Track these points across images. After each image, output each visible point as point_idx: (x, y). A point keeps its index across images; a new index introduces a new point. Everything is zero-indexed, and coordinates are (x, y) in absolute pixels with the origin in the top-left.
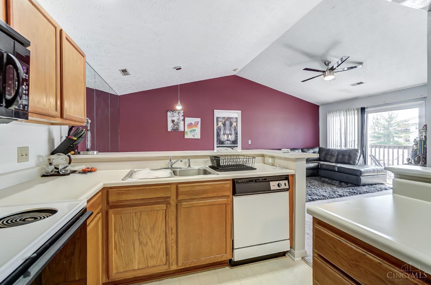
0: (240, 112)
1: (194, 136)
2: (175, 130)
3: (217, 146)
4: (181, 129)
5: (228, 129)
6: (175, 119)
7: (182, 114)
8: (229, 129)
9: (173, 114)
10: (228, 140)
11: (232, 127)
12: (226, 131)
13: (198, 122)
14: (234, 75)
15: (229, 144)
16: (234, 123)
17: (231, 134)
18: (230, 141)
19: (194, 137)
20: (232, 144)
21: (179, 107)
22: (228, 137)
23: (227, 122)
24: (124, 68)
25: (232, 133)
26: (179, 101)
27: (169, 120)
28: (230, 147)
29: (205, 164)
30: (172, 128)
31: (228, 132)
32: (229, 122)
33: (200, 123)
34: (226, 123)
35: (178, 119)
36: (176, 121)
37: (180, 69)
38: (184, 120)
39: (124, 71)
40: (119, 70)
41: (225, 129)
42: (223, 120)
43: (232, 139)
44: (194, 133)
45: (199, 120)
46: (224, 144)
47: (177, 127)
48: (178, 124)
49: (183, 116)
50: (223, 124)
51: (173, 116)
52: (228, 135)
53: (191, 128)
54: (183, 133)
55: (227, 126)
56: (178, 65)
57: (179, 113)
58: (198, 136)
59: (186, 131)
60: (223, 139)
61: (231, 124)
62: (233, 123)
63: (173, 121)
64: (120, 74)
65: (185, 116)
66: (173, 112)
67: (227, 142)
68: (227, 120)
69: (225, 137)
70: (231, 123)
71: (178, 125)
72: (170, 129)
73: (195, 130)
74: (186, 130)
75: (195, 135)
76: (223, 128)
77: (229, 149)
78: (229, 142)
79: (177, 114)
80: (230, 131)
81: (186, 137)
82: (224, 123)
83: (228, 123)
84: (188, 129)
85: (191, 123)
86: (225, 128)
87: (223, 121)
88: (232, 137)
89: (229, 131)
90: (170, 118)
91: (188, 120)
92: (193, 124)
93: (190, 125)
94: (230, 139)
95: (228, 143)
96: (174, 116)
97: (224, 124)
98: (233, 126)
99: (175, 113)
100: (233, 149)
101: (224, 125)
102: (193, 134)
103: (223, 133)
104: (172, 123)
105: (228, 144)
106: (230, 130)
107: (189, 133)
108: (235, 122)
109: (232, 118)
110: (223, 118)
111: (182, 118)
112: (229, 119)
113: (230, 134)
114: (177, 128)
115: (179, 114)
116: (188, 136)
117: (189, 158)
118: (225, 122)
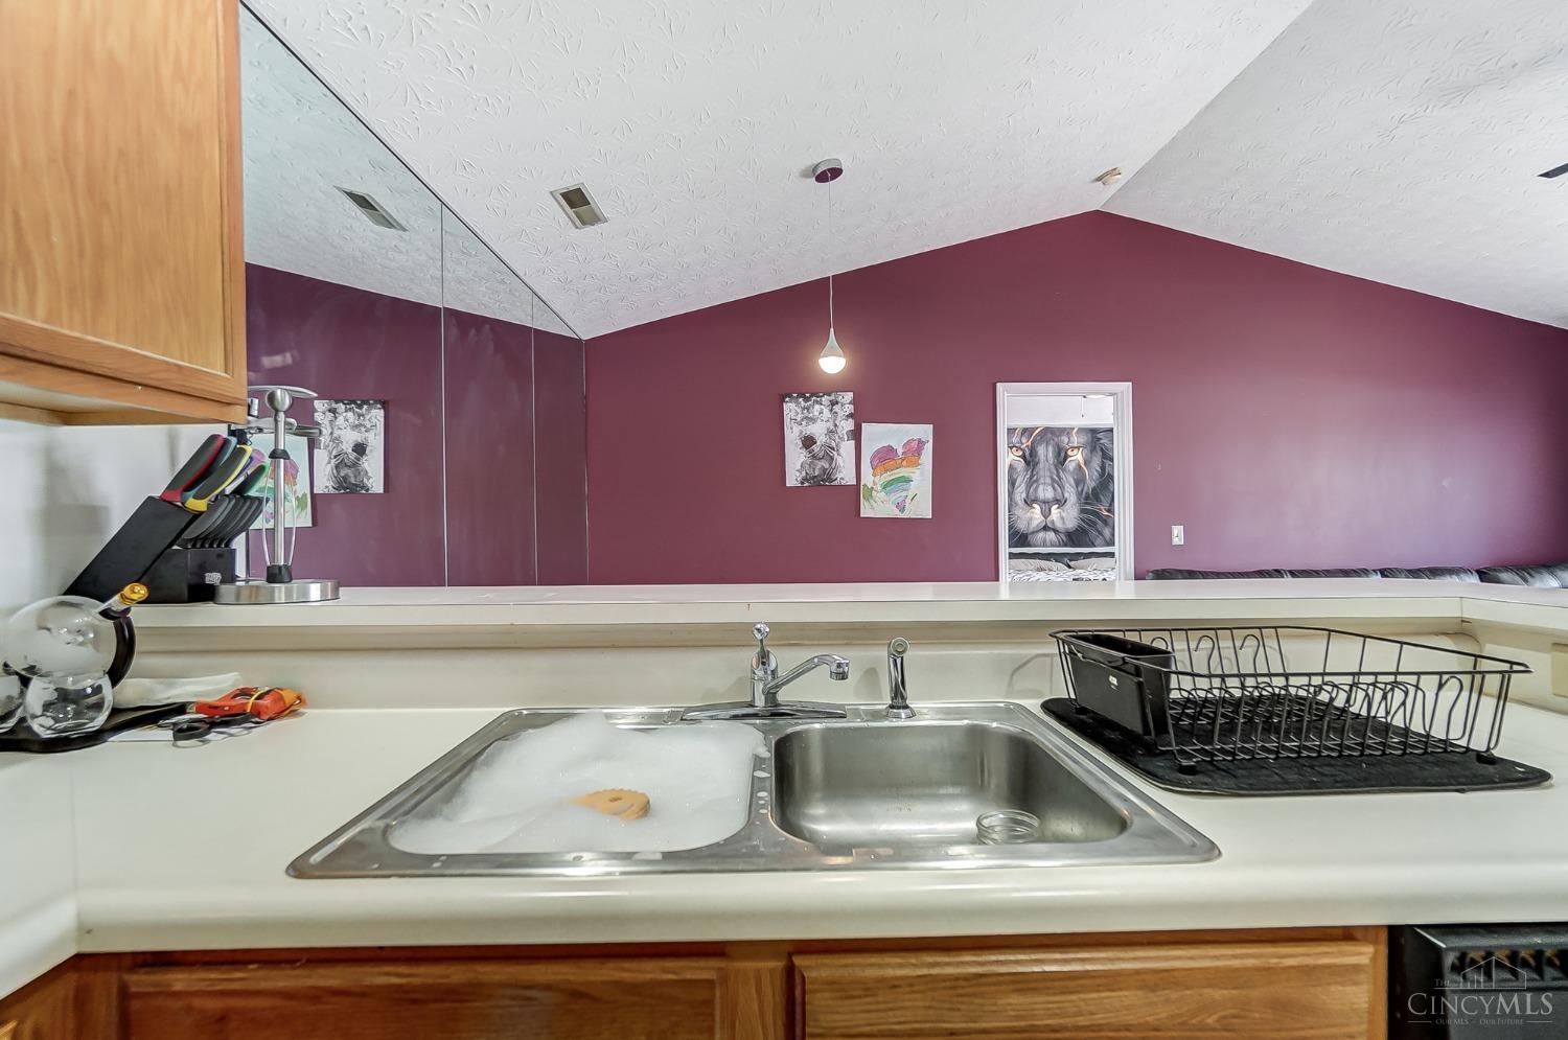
0: (1125, 388)
1: (901, 507)
2: (820, 483)
3: (1010, 553)
4: (845, 475)
5: (1048, 481)
6: (818, 430)
7: (850, 409)
8: (1052, 479)
9: (808, 409)
10: (1045, 528)
11: (1063, 470)
12: (1036, 490)
13: (921, 443)
14: (1097, 213)
15: (1052, 546)
16: (1076, 451)
17: (1061, 502)
18: (1055, 531)
19: (903, 510)
20: (1066, 545)
21: (832, 363)
22: (1046, 514)
23: (1041, 450)
24: (570, 184)
25: (1066, 495)
26: (832, 330)
27: (792, 436)
28: (1057, 557)
29: (1010, 684)
30: (804, 474)
31: (1046, 492)
32: (1050, 449)
33: (929, 448)
34: (1036, 452)
35: (831, 432)
36: (821, 439)
37: (836, 172)
38: (856, 435)
39: (575, 199)
40: (551, 193)
41: (1032, 482)
42: (1024, 440)
43: (1064, 523)
44: (904, 494)
45: (924, 432)
46: (1029, 546)
47: (827, 466)
48: (829, 454)
49: (851, 416)
50: (1024, 457)
51: (806, 418)
52: (1046, 505)
53: (886, 471)
54: (854, 492)
55: (1041, 465)
56: (823, 156)
57: (834, 403)
58: (920, 505)
59: (865, 485)
60: (1025, 523)
61: (1061, 457)
62: (1069, 453)
63: (808, 442)
64: (560, 214)
65: (859, 417)
66: (807, 400)
67: (1041, 535)
68: (1040, 442)
69: (1036, 515)
70: (1063, 455)
71: (832, 458)
72: (793, 479)
73: (908, 480)
74: (868, 478)
75: (908, 500)
76: (1022, 474)
77: (1053, 564)
78: (1051, 535)
79: (826, 411)
80: (1054, 488)
81: (866, 511)
82: (1027, 454)
83: (1045, 453)
84: (874, 475)
85: (890, 450)
86: (1031, 478)
87: (1026, 443)
88: (1064, 515)
89: (1050, 489)
90: (796, 429)
91: (877, 435)
92: (900, 452)
93: (885, 457)
94: (1059, 525)
95: (1047, 543)
96: (812, 420)
97: (1030, 460)
98: (1071, 465)
99: (817, 407)
100: (1069, 567)
101: (1027, 463)
102: (897, 496)
103: (1024, 495)
104: (804, 451)
105: (1045, 545)
106: (1057, 483)
107: (880, 495)
108: (1078, 448)
109: (1067, 431)
110: (1025, 430)
111: (850, 425)
112: (1049, 433)
113: (1057, 501)
114: (824, 470)
115: (836, 408)
116: (879, 505)
117: (897, 638)
118: (1033, 451)
